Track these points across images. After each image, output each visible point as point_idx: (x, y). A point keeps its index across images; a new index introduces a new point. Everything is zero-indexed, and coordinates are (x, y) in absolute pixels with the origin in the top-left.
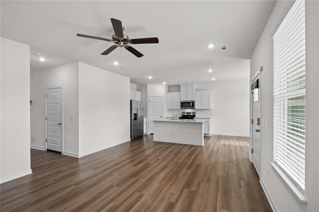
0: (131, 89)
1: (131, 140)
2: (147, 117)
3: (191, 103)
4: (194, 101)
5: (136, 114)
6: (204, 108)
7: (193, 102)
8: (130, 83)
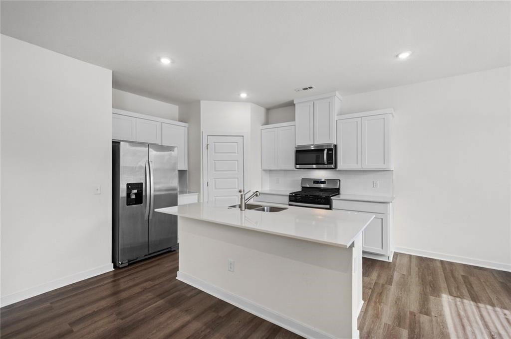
0: (114, 107)
1: (115, 267)
2: (199, 191)
3: (325, 152)
4: (336, 146)
5: (141, 184)
6: (367, 166)
7: (331, 150)
8: (113, 87)
